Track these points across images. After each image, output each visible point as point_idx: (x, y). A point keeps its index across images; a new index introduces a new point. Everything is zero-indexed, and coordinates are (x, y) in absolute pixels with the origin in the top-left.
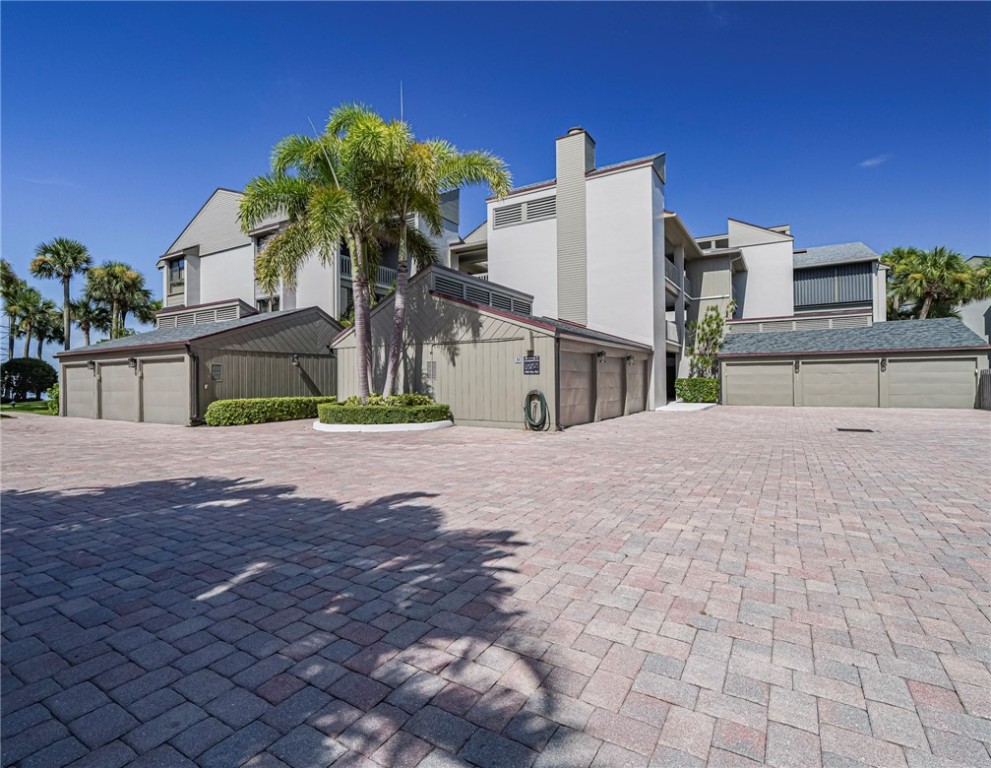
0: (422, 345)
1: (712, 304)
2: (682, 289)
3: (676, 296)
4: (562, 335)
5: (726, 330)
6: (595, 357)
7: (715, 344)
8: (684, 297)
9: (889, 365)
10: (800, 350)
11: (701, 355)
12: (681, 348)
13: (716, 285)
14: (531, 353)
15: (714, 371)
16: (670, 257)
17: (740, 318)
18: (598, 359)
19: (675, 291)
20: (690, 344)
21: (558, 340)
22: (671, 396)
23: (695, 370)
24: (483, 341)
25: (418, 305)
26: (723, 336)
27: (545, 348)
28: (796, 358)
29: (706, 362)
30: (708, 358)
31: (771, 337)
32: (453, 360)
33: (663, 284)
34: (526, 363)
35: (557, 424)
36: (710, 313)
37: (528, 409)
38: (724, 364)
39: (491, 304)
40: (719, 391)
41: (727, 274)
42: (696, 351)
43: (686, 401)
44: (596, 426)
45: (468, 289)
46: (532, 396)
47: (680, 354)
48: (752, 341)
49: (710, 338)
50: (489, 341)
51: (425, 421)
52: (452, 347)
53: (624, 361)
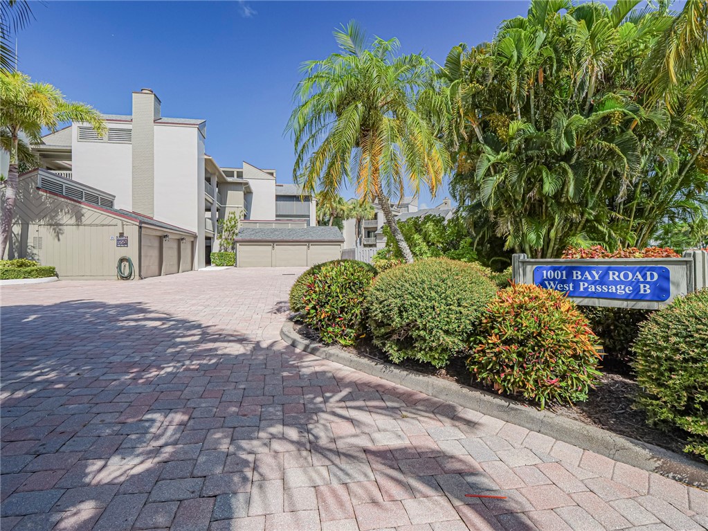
0: (28, 224)
1: (232, 210)
2: (215, 200)
3: (212, 204)
4: (143, 225)
5: (239, 225)
6: (161, 238)
7: (234, 233)
8: (216, 205)
9: (311, 247)
10: (275, 238)
11: (226, 239)
12: (214, 235)
13: (235, 199)
14: (122, 235)
15: (233, 248)
16: (208, 180)
17: (249, 219)
18: (164, 239)
19: (211, 201)
20: (220, 232)
21: (140, 227)
22: (208, 262)
23: (222, 247)
24: (85, 225)
25: (23, 196)
26: (238, 229)
27: (132, 232)
28: (273, 242)
29: (228, 243)
30: (229, 241)
31: (262, 230)
32: (58, 236)
33: (204, 196)
34: (118, 240)
35: (140, 276)
36: (231, 215)
37: (119, 267)
38: (238, 244)
39: (84, 199)
40: (235, 259)
41: (241, 194)
42: (223, 237)
43: (217, 265)
44: (163, 278)
45: (67, 188)
46: (122, 260)
47: (214, 238)
48: (253, 232)
49: (231, 230)
50: (90, 225)
51: (37, 277)
52: (57, 227)
53: (180, 241)
